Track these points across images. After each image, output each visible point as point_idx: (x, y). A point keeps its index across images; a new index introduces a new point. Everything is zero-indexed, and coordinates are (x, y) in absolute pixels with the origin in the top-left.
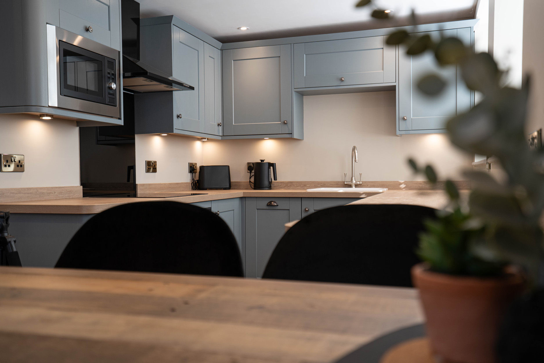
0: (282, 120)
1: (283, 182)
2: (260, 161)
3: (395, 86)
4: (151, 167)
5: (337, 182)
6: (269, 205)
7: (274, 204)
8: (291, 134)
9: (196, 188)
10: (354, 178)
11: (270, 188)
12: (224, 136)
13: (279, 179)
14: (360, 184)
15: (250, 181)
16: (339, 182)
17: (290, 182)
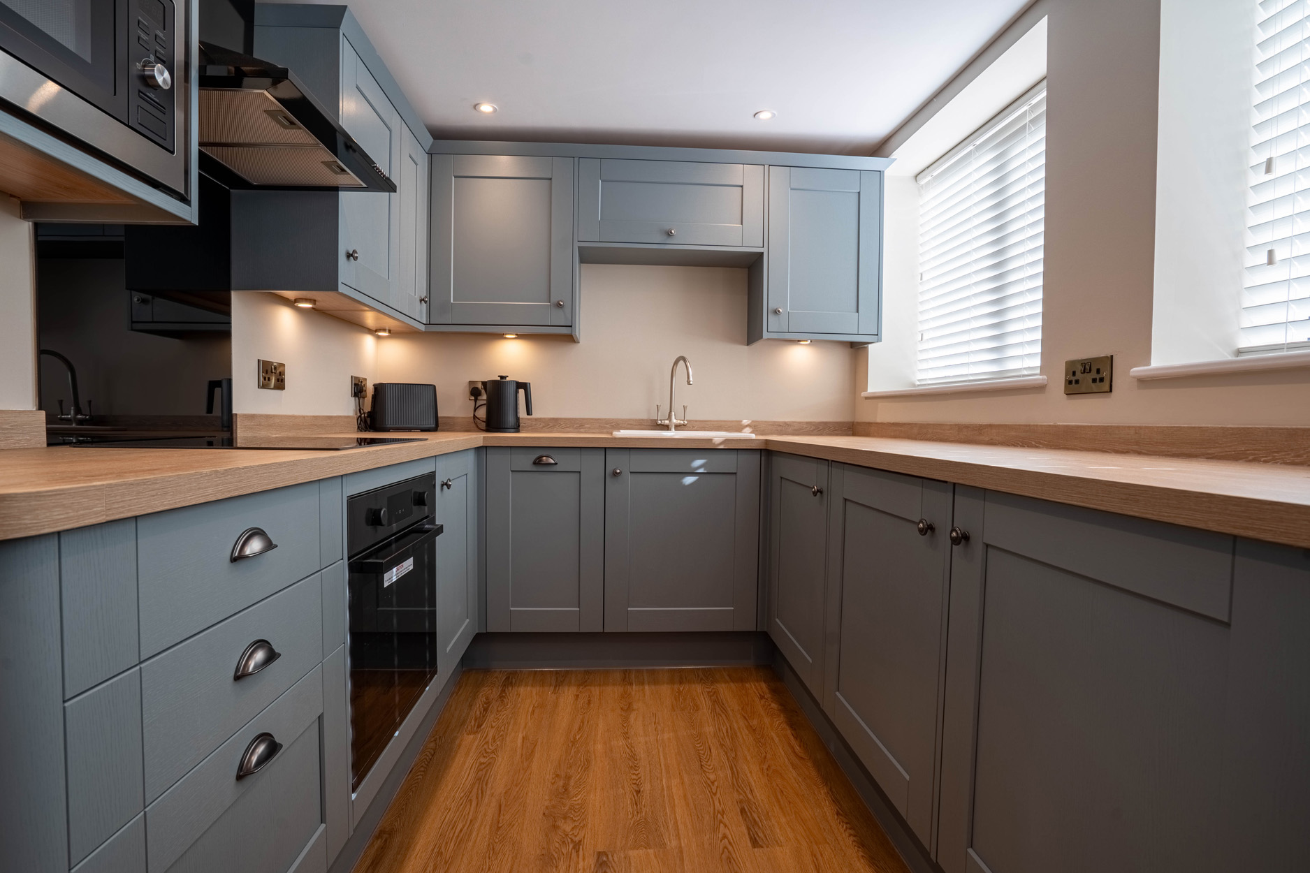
0: (554, 300)
1: (541, 419)
2: (499, 379)
3: (762, 254)
4: (272, 376)
5: (640, 420)
6: (538, 462)
7: (547, 460)
8: (571, 326)
9: (366, 428)
10: (673, 413)
11: (517, 428)
12: (430, 324)
13: (536, 414)
14: (684, 425)
15: (475, 417)
16: (643, 420)
17: (553, 419)
